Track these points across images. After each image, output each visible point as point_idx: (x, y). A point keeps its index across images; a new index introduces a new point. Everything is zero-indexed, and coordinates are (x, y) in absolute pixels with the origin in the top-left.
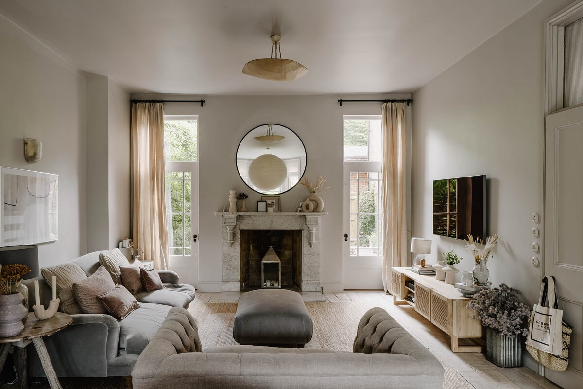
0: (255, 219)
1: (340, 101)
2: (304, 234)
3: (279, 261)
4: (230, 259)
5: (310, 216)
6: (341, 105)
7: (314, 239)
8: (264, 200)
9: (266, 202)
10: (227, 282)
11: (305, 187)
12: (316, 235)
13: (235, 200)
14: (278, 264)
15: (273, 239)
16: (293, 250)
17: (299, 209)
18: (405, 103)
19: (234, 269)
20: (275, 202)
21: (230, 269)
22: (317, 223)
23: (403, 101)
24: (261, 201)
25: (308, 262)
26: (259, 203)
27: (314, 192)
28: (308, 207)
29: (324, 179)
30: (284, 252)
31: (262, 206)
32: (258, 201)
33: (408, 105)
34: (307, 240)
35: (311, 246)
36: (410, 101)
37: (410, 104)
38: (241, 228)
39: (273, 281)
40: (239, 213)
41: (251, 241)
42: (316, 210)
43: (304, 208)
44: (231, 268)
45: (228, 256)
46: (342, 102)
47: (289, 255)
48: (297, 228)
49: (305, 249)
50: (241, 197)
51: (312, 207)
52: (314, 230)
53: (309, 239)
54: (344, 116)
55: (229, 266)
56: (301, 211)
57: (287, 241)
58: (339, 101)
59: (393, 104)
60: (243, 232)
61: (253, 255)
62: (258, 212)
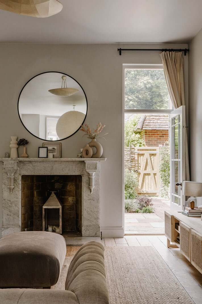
0: (36, 164)
1: (120, 50)
2: (84, 179)
3: (60, 207)
4: (11, 205)
5: (88, 161)
6: (120, 54)
7: (93, 184)
8: (45, 146)
9: (47, 148)
10: (7, 228)
11: (86, 133)
12: (96, 181)
13: (17, 146)
14: (59, 209)
15: (57, 186)
16: (76, 196)
17: (80, 155)
18: (181, 53)
19: (14, 214)
20: (56, 148)
21: (10, 215)
22: (96, 168)
23: (180, 50)
24: (43, 147)
25: (88, 208)
26: (40, 148)
27: (94, 138)
28: (87, 152)
29: (103, 125)
30: (68, 198)
31: (43, 152)
32: (39, 148)
33: (185, 55)
34: (87, 186)
35: (91, 192)
36: (187, 51)
37: (187, 54)
38: (22, 174)
39: (54, 227)
40: (20, 158)
41: (35, 188)
42: (95, 155)
43: (84, 154)
44: (12, 214)
45: (9, 202)
46: (122, 51)
47: (73, 200)
48: (77, 173)
49: (85, 194)
50: (22, 143)
51: (91, 152)
52: (93, 175)
53: (89, 184)
54: (123, 64)
55: (10, 211)
56: (81, 157)
57: (71, 187)
58: (118, 50)
59: (170, 53)
60: (24, 178)
61: (37, 201)
62: (39, 157)
